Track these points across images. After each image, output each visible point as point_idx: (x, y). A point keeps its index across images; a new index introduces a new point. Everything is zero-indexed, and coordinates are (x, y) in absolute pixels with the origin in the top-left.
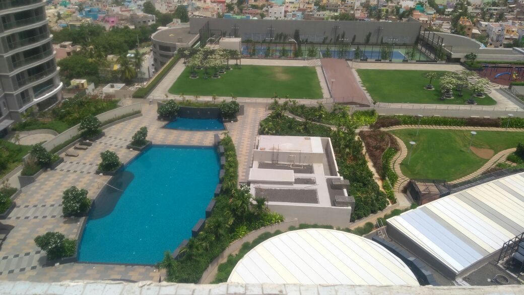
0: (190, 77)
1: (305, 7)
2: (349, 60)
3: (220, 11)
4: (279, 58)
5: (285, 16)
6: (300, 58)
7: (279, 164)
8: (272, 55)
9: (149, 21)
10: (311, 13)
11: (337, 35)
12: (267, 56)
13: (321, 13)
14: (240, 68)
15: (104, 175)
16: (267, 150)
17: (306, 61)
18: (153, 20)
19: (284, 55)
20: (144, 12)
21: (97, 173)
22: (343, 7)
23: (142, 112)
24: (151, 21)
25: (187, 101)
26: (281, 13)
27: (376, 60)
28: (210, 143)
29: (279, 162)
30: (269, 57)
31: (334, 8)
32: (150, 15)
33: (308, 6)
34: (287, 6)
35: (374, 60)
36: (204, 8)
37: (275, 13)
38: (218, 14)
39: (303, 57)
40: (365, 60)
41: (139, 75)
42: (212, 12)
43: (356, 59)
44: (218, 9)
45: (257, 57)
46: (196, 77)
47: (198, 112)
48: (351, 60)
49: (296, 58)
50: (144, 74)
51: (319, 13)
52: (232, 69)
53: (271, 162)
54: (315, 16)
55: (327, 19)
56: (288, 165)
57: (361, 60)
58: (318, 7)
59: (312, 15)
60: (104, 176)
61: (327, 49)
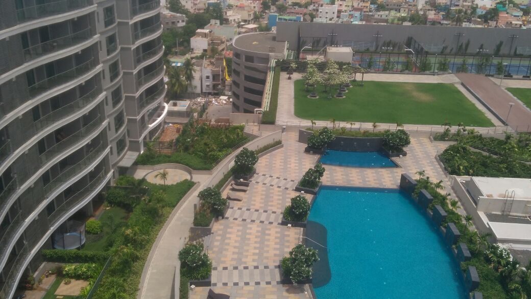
0: (308, 97)
1: (360, 6)
2: (489, 75)
3: (257, 9)
4: (402, 72)
5: (338, 17)
6: (428, 72)
7: (511, 216)
8: (392, 68)
9: (178, 22)
10: (371, 14)
11: (460, 44)
12: (386, 70)
13: (382, 13)
14: (362, 86)
15: (292, 226)
16: (496, 197)
17: (436, 77)
18: (183, 21)
19: (407, 68)
20: (170, 11)
21: (284, 223)
22: (406, 6)
23: (283, 142)
24: (180, 21)
25: (342, 128)
26: (334, 13)
27: (524, 77)
28: (392, 184)
29: (511, 214)
30: (388, 71)
31: (396, 7)
32: (178, 15)
33: (364, 5)
34: (341, 5)
35: (521, 77)
36: (237, 6)
37: (327, 13)
38: (255, 13)
39: (432, 71)
40: (509, 76)
41: (189, 90)
42: (249, 12)
43: (499, 74)
44: (255, 7)
45: (373, 71)
46: (315, 97)
47: (355, 143)
48: (492, 76)
49: (422, 73)
50: (196, 87)
51: (378, 13)
52: (351, 87)
53: (500, 213)
54: (376, 16)
55: (393, 20)
56: (523, 217)
57: (505, 76)
58: (376, 6)
59: (372, 15)
60: (294, 228)
61: (464, 61)
